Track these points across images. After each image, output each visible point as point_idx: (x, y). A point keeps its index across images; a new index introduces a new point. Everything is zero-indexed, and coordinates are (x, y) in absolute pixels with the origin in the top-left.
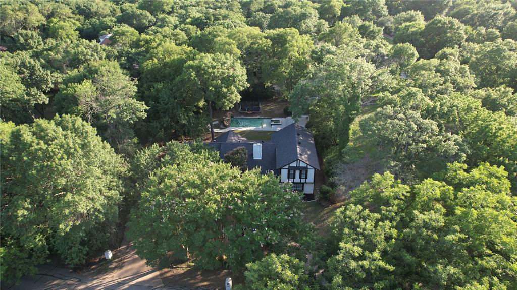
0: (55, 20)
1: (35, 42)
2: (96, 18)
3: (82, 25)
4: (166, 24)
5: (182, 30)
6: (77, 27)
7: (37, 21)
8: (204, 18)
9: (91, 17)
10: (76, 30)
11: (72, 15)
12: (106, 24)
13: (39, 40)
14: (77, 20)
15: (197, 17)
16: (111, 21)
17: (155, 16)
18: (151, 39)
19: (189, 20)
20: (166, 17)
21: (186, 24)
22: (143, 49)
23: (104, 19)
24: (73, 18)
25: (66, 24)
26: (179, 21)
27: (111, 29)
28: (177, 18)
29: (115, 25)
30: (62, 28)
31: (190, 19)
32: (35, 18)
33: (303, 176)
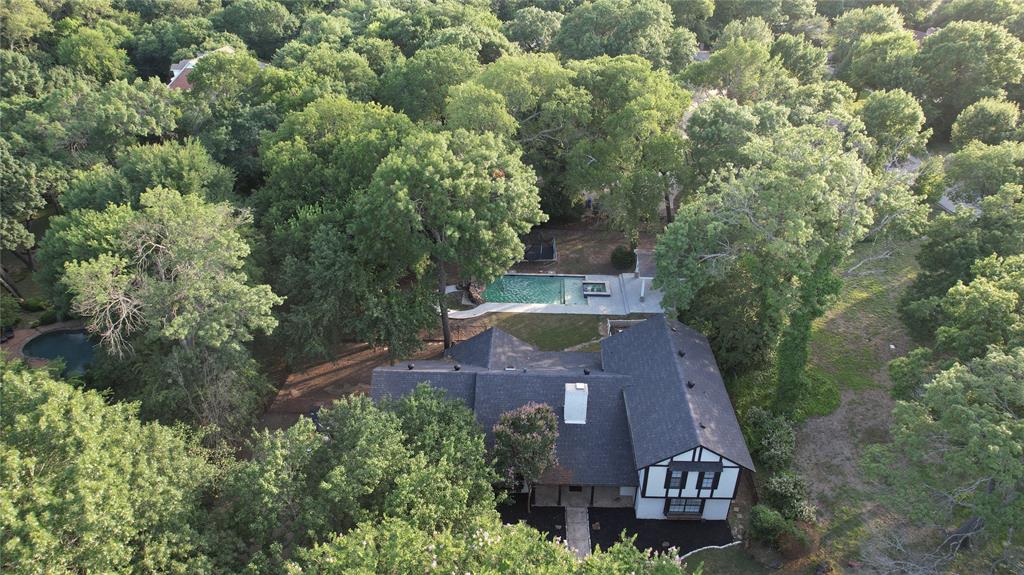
0: (73, 22)
1: (22, 78)
2: (167, 17)
3: (135, 34)
4: (324, 36)
5: (359, 51)
6: (122, 39)
7: (32, 26)
8: (409, 21)
9: (157, 16)
10: (121, 46)
11: (112, 12)
12: (188, 33)
13: (32, 71)
14: (124, 23)
15: (392, 18)
16: (200, 25)
17: (297, 14)
18: (289, 80)
19: (374, 26)
20: (324, 19)
21: (369, 35)
22: (269, 103)
23: (185, 22)
24: (116, 19)
25: (97, 33)
26: (353, 29)
27: (198, 44)
28: (347, 20)
29: (209, 36)
30: (87, 43)
31: (377, 24)
32: (25, 20)
33: (707, 483)
